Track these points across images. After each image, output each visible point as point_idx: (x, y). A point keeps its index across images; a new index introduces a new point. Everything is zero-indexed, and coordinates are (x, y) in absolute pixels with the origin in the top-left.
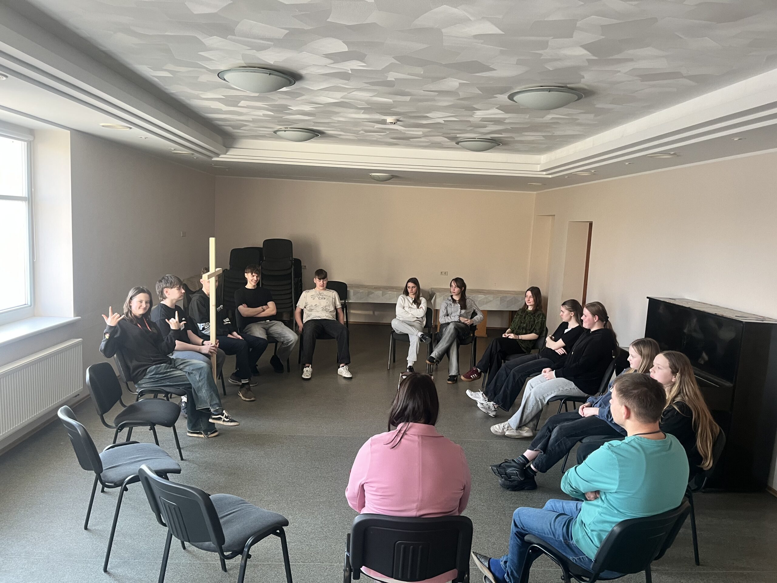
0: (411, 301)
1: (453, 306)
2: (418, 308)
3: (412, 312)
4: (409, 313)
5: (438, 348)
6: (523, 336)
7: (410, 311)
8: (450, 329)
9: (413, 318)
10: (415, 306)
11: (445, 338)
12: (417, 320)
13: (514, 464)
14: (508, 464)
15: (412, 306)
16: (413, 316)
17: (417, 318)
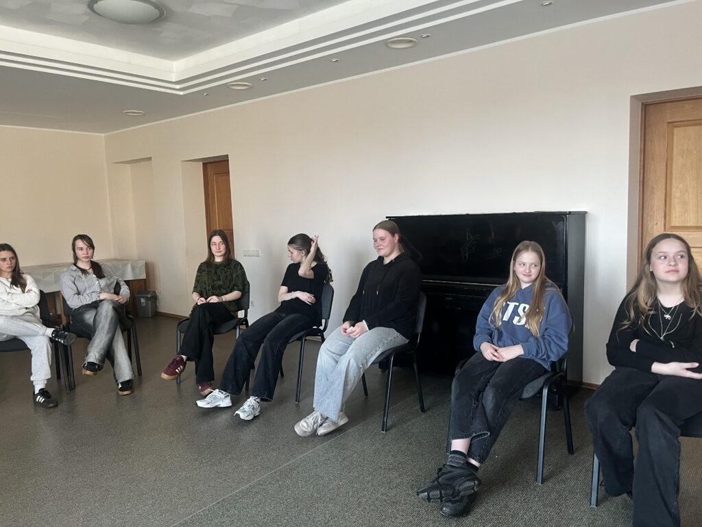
0: (9, 285)
1: (83, 279)
2: (24, 292)
3: (14, 301)
4: (10, 303)
5: (95, 345)
6: (226, 296)
7: (13, 300)
8: (107, 311)
9: (20, 309)
10: (19, 290)
11: (103, 327)
12: (27, 312)
13: (459, 471)
14: (449, 475)
15: (13, 291)
16: (19, 307)
17: (27, 308)
